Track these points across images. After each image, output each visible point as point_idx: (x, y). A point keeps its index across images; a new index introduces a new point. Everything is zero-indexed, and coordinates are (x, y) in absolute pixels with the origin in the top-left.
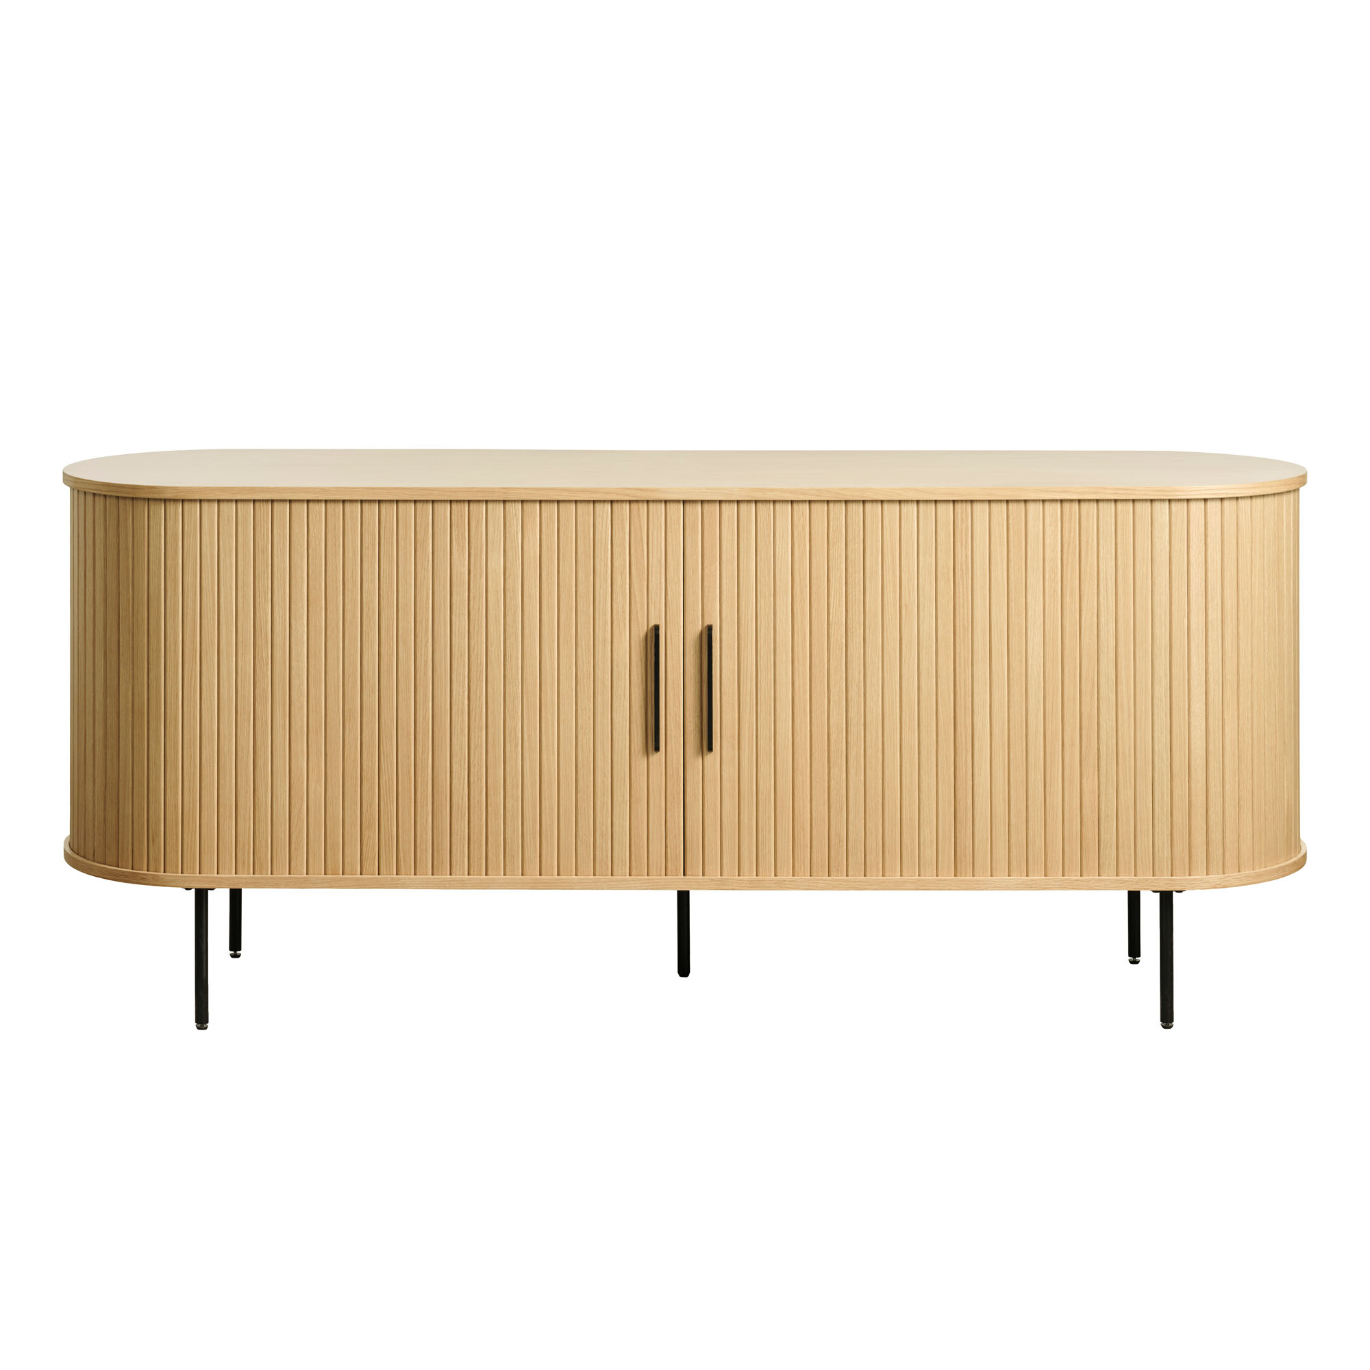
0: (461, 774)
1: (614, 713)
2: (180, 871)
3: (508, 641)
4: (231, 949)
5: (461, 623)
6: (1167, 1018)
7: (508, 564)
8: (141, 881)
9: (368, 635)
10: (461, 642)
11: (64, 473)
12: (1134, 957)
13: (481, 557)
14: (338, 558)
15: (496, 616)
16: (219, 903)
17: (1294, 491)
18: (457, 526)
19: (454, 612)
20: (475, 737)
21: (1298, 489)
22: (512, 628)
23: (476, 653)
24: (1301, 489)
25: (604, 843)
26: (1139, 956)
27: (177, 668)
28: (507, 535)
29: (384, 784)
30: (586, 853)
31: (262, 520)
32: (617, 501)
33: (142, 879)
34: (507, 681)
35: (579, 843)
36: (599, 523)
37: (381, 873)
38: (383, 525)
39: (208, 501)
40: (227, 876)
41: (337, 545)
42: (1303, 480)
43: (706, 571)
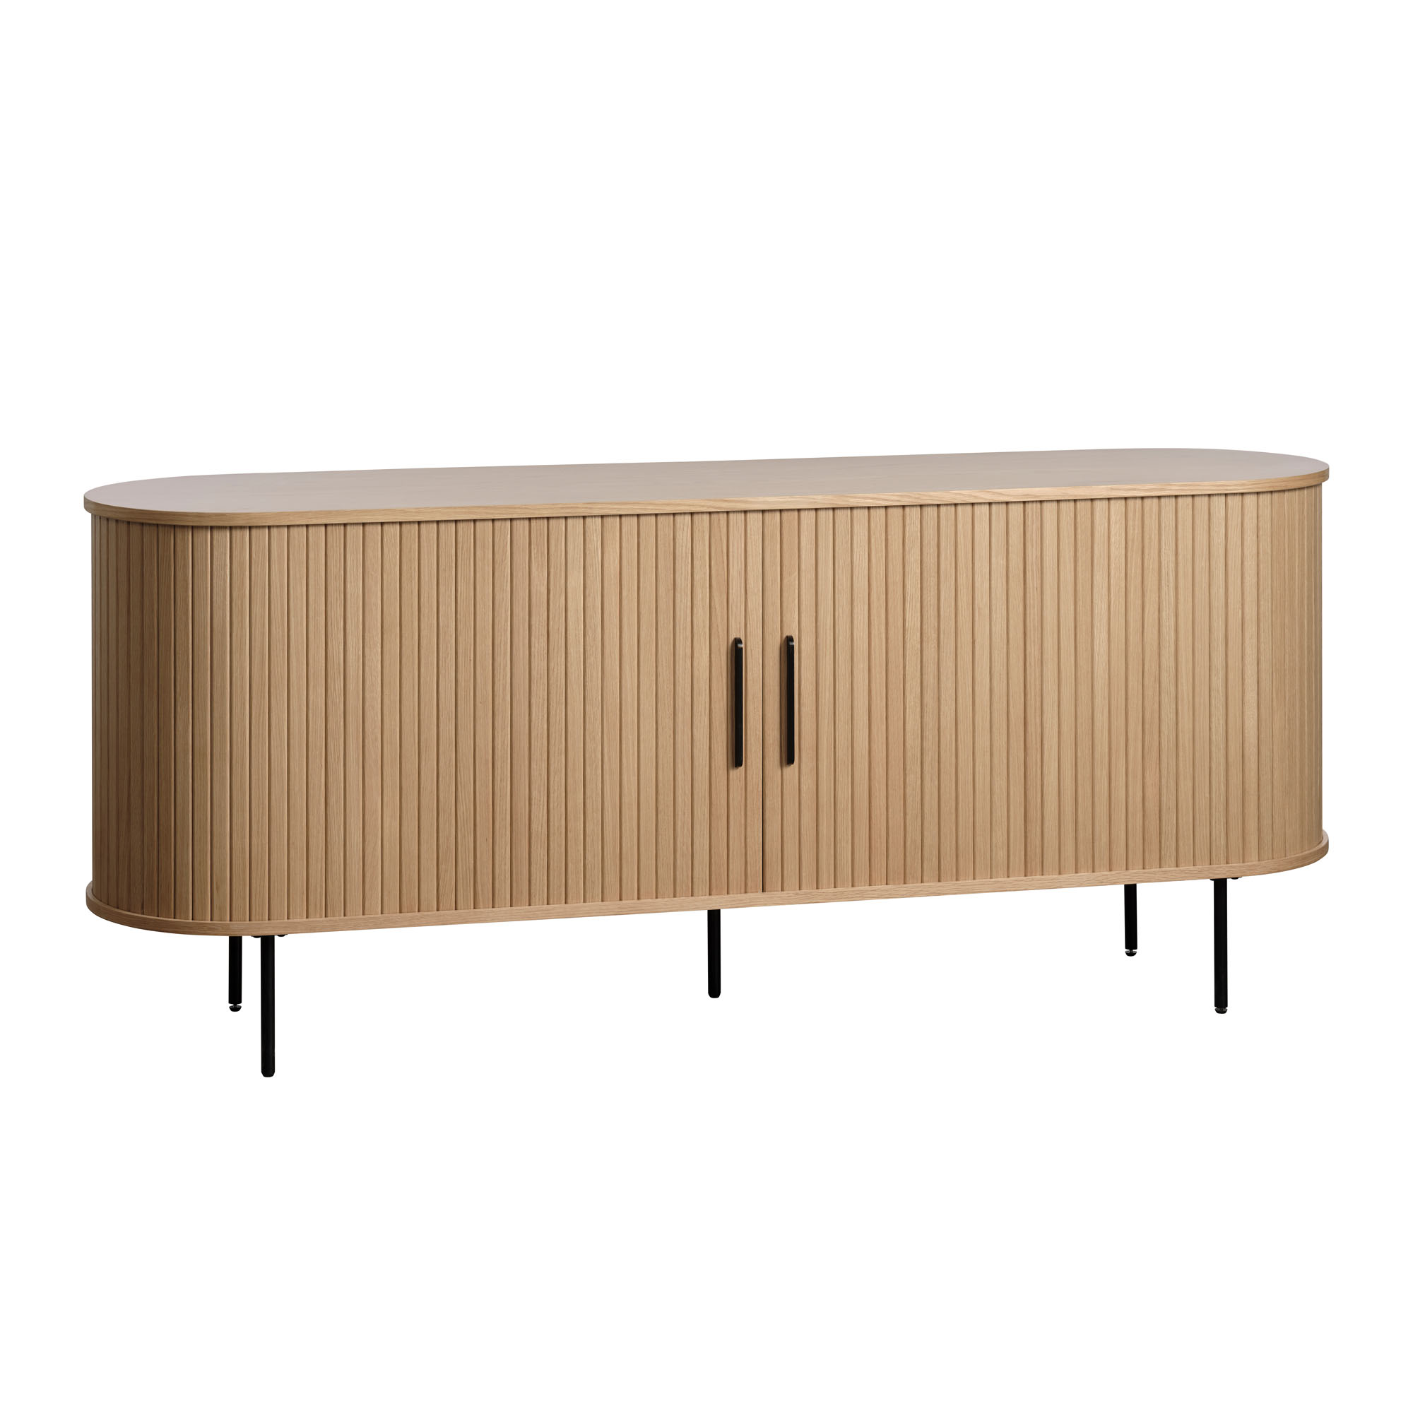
0: (540, 801)
1: (695, 730)
2: (248, 919)
3: (588, 661)
4: (230, 1002)
5: (539, 645)
6: (1221, 1003)
7: (588, 582)
8: (208, 932)
9: (445, 661)
10: (539, 664)
11: (85, 498)
12: (1131, 949)
13: (560, 576)
14: (413, 582)
15: (576, 636)
16: (251, 949)
17: (1315, 486)
18: (537, 544)
19: (533, 634)
20: (555, 762)
21: (1320, 485)
22: (592, 647)
23: (555, 676)
24: (1323, 484)
25: (683, 863)
26: (1136, 948)
27: (244, 704)
28: (588, 552)
29: (462, 815)
30: (666, 873)
31: (335, 545)
32: (698, 513)
33: (210, 929)
34: (587, 702)
35: (659, 865)
36: (680, 536)
37: (459, 907)
38: (460, 546)
39: (278, 526)
40: (298, 920)
41: (413, 568)
42: (1324, 475)
43: (785, 581)
